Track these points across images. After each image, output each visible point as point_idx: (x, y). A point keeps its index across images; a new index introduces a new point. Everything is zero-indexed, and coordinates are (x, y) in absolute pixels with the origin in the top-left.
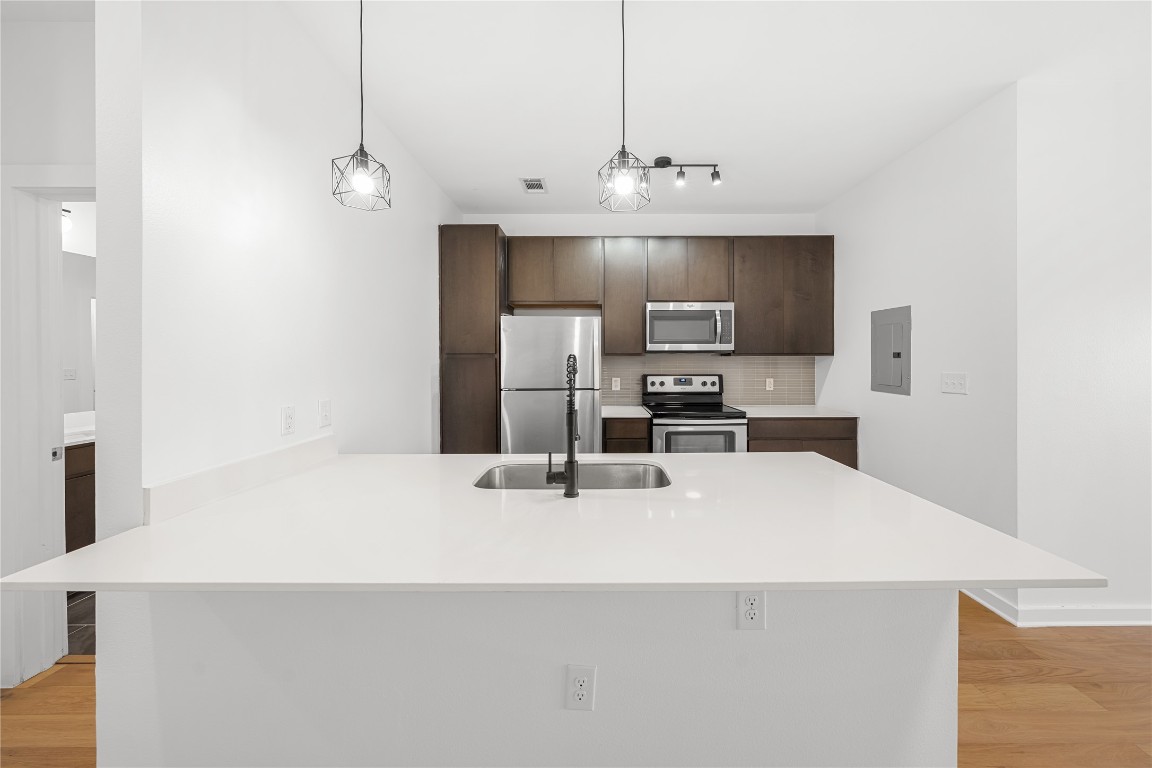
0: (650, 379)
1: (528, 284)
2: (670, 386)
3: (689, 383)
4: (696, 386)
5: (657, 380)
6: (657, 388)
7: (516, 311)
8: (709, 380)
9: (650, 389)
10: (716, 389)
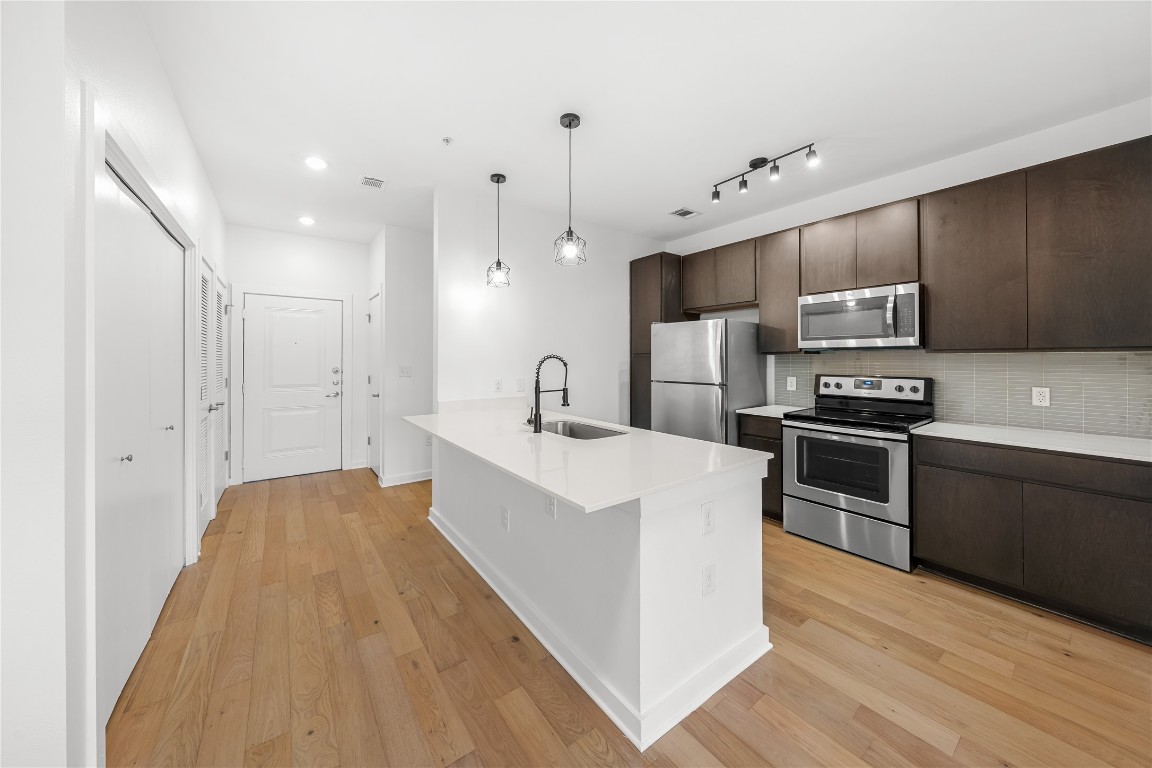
0: (823, 380)
1: (702, 291)
2: (849, 388)
3: (879, 386)
4: (888, 390)
5: (832, 381)
6: (833, 391)
7: (702, 316)
8: (907, 384)
9: (823, 391)
10: (920, 396)
